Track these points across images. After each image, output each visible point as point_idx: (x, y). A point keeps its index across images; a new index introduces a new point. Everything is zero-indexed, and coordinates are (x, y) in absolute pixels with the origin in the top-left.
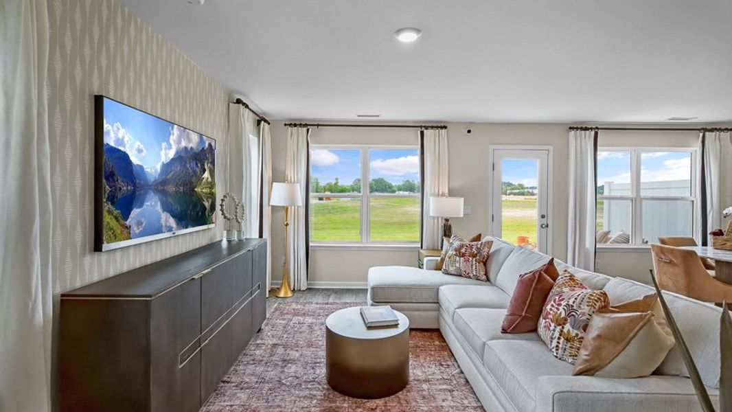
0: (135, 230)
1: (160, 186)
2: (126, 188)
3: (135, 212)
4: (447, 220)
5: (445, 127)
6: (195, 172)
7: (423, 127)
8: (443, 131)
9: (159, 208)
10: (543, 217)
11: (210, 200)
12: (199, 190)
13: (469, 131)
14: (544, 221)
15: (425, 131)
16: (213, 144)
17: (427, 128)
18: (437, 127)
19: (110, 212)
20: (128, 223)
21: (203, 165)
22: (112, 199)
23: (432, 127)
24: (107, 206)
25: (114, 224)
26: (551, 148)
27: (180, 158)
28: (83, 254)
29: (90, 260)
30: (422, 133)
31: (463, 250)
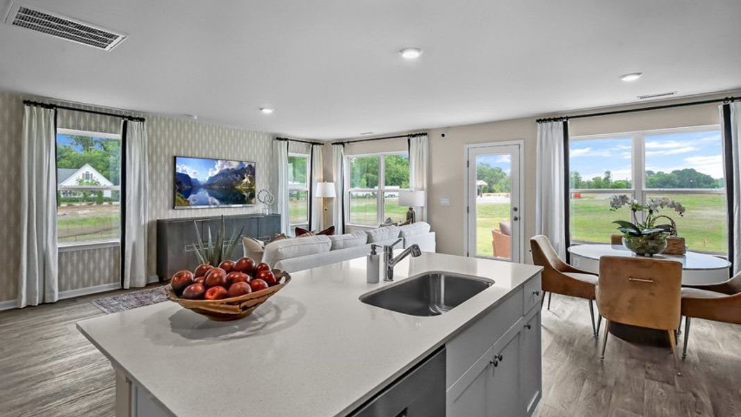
0: (192, 202)
1: (209, 186)
2: (186, 187)
3: (192, 196)
5: (426, 134)
6: (235, 180)
7: (410, 136)
8: (423, 137)
9: (207, 194)
10: (516, 209)
11: (249, 193)
12: (239, 187)
14: (516, 214)
15: (411, 139)
16: (253, 165)
17: (412, 136)
18: (420, 135)
19: (179, 195)
20: (188, 199)
21: (243, 175)
22: (180, 191)
23: (416, 135)
24: (177, 193)
25: (180, 199)
26: (522, 142)
27: (222, 174)
28: (169, 209)
29: (171, 211)
30: (409, 140)
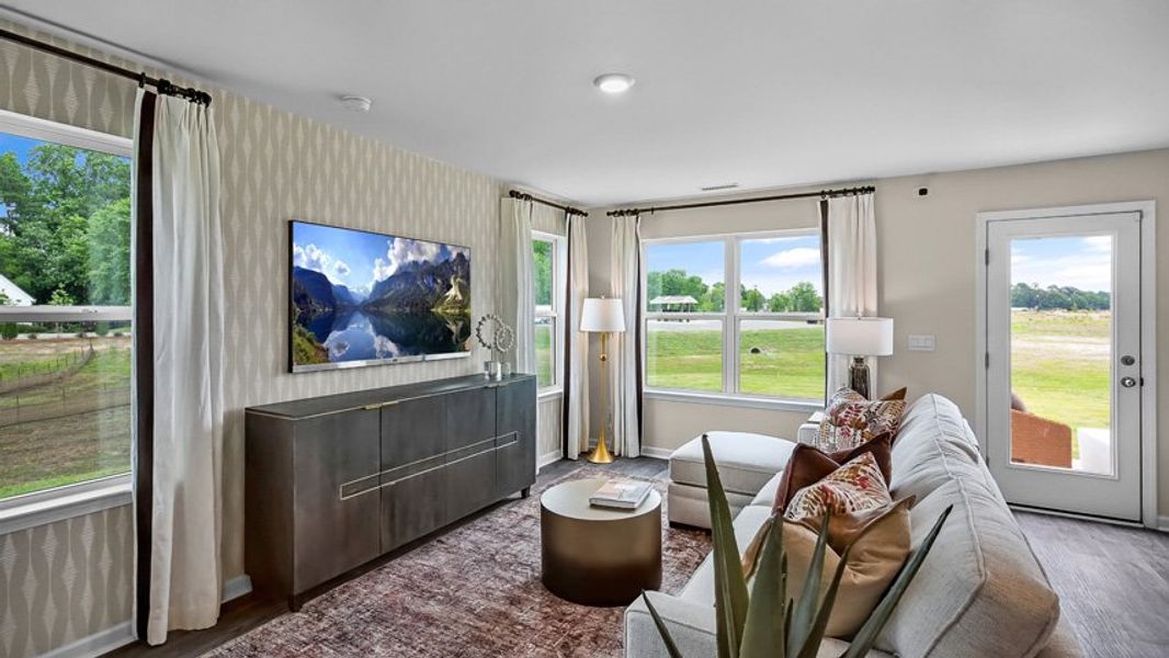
0: (335, 352)
1: (373, 307)
2: (321, 310)
3: (335, 335)
4: (859, 360)
5: (871, 189)
6: (431, 290)
7: (826, 195)
8: (867, 198)
9: (370, 330)
10: (1129, 360)
11: (460, 324)
12: (440, 310)
13: (923, 192)
14: (1132, 371)
15: (830, 200)
17: (833, 194)
18: (855, 191)
19: (300, 334)
20: (324, 345)
21: (448, 280)
22: (304, 321)
23: (845, 192)
24: (297, 328)
25: (306, 345)
26: (1149, 207)
27: (403, 274)
28: (276, 374)
29: (282, 380)
30: (824, 205)
31: (842, 415)
